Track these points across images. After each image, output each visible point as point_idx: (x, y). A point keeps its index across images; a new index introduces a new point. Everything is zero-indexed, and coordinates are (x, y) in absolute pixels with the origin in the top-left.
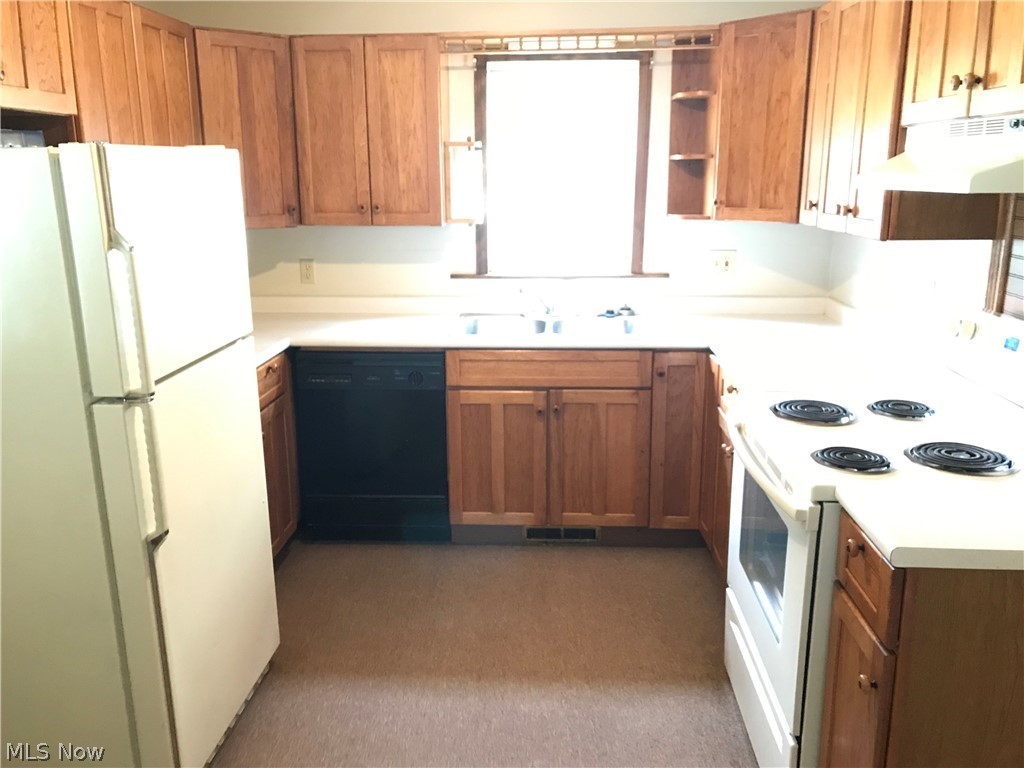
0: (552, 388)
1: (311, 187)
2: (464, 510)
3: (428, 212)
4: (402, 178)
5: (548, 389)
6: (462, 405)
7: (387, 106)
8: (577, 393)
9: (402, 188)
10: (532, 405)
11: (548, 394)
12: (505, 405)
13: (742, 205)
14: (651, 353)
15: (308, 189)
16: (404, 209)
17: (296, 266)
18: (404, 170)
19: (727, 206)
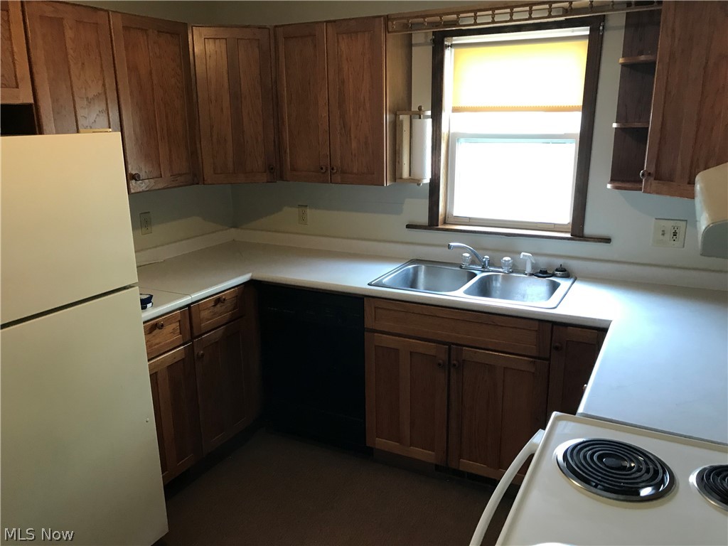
0: (453, 344)
1: (288, 150)
2: (377, 437)
3: (374, 174)
4: (354, 145)
5: (450, 344)
6: (375, 346)
7: (343, 82)
8: (476, 352)
9: (353, 153)
10: (435, 356)
11: (450, 349)
12: (411, 352)
13: (671, 179)
14: (550, 325)
15: (285, 152)
16: (355, 171)
17: (295, 210)
18: (355, 137)
19: (655, 179)
